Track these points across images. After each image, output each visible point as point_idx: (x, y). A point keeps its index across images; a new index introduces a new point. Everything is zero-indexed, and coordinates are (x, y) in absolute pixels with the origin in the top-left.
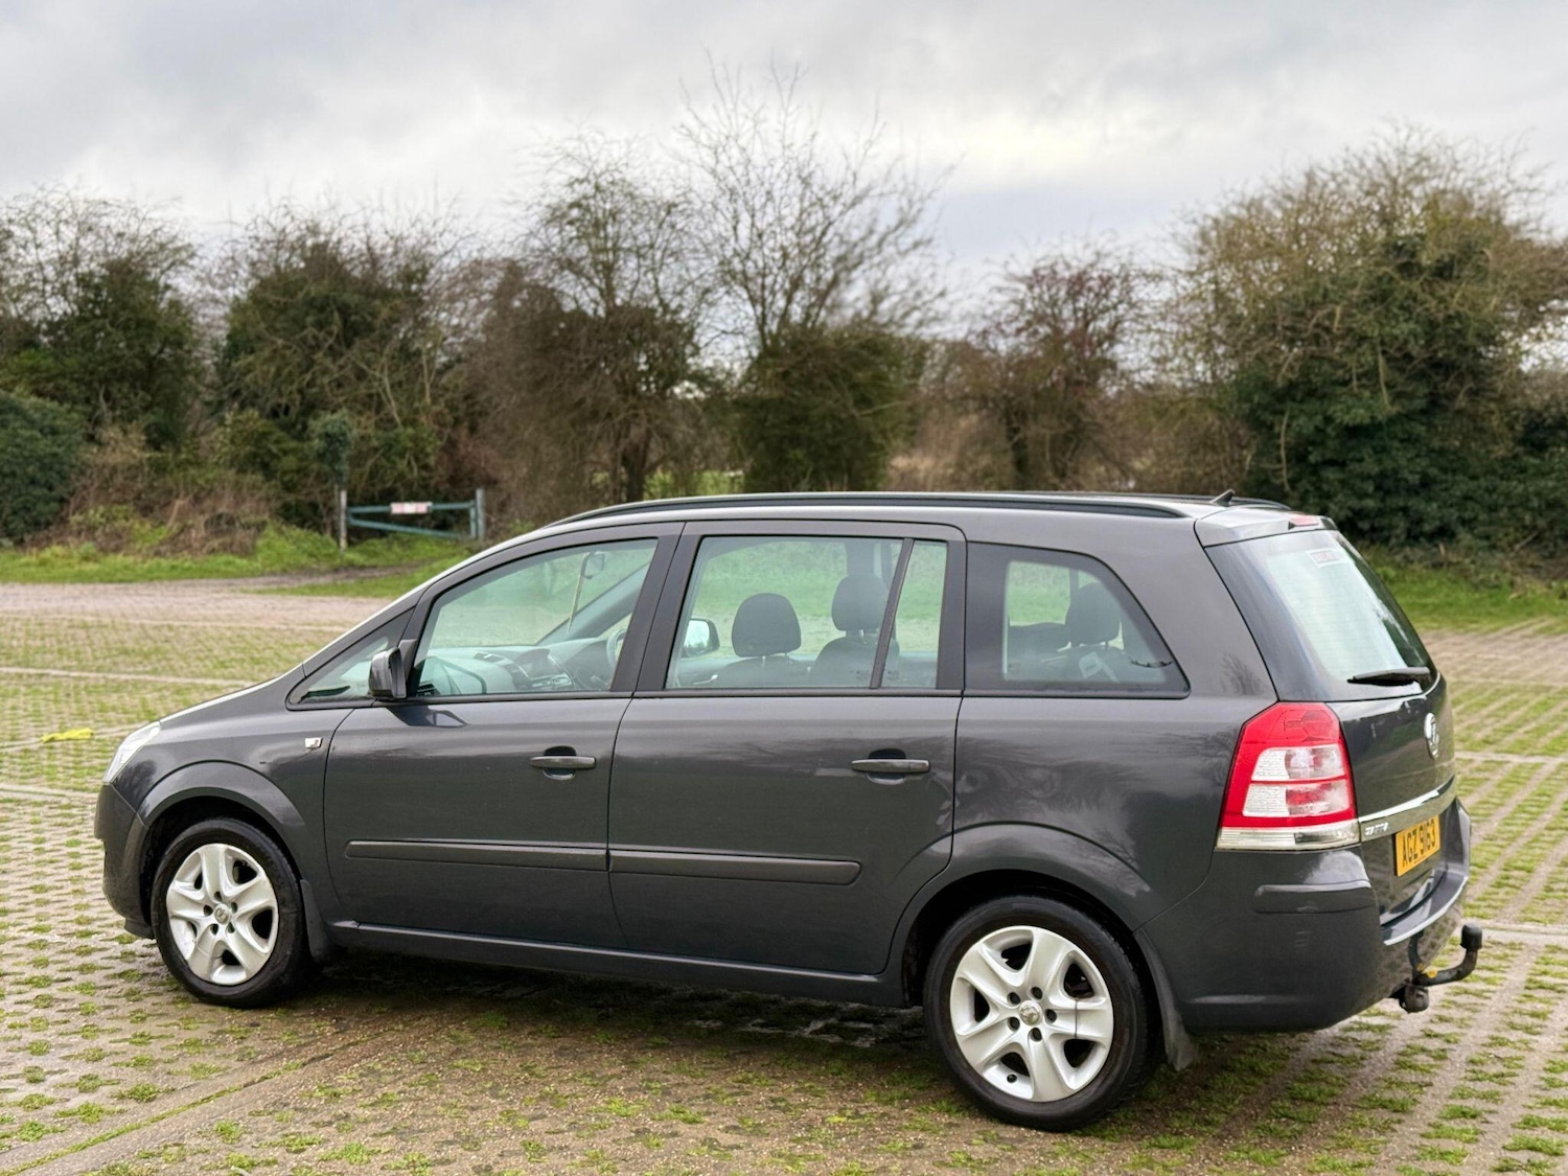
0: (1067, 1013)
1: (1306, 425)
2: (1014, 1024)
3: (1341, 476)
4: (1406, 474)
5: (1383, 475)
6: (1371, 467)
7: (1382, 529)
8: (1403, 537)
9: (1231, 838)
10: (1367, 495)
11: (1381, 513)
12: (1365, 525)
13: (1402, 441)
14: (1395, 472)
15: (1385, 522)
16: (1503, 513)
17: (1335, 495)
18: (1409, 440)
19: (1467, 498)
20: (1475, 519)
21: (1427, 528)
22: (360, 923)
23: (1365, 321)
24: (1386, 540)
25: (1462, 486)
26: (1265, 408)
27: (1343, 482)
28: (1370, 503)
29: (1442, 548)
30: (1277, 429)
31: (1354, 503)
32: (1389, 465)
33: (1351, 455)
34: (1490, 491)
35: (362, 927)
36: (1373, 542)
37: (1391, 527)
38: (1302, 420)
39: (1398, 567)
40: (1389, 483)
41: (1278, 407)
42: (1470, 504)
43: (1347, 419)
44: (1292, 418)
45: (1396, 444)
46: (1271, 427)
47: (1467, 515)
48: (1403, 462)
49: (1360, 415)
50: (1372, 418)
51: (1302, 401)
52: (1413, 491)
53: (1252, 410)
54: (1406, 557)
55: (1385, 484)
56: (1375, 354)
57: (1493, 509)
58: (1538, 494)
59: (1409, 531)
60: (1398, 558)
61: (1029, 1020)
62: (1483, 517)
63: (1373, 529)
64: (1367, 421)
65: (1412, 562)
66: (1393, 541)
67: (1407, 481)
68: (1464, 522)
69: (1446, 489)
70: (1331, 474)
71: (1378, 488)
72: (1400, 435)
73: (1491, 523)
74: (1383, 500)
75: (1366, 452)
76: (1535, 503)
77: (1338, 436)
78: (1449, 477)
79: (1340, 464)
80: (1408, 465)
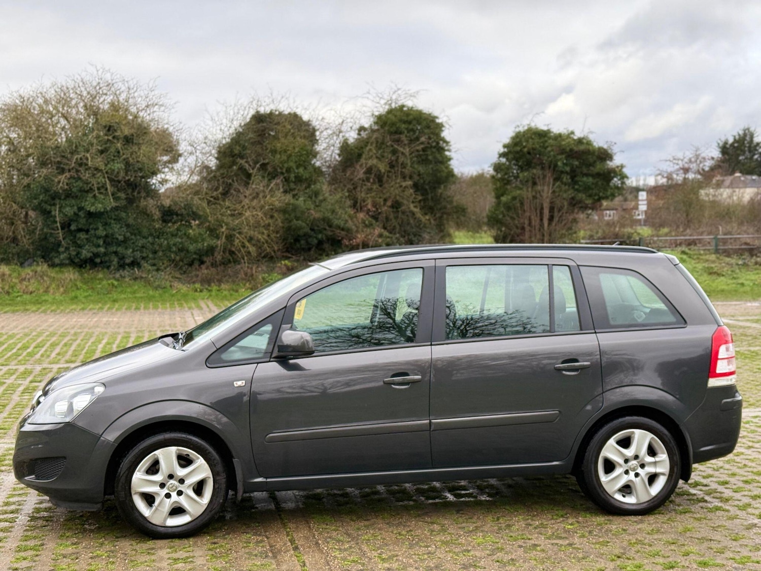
0: (650, 464)
1: (69, 211)
2: (627, 472)
3: (86, 237)
4: (117, 236)
5: (106, 236)
6: (101, 232)
7: (106, 262)
8: (116, 266)
9: (713, 382)
10: (99, 246)
11: (105, 254)
12: (98, 260)
13: (114, 220)
14: (112, 235)
15: (107, 258)
16: (160, 254)
17: (84, 245)
18: (118, 220)
19: (143, 247)
20: (148, 256)
21: (128, 261)
22: (266, 478)
23: (99, 162)
24: (108, 267)
25: (141, 242)
26: (46, 203)
27: (87, 239)
28: (102, 250)
29: (136, 269)
30: (53, 213)
31: (95, 250)
32: (111, 232)
33: (91, 227)
34: (153, 244)
35: (268, 480)
36: (103, 269)
37: (111, 262)
38: (68, 209)
39: (118, 280)
40: (109, 240)
41: (52, 202)
42: (144, 250)
43: (92, 209)
44: (60, 208)
45: (113, 222)
46: (50, 212)
47: (145, 255)
48: (116, 230)
49: (99, 207)
50: (105, 208)
51: (65, 199)
52: (119, 244)
53: (40, 204)
54: (121, 275)
55: (108, 240)
56: (104, 177)
57: (155, 252)
58: (174, 245)
59: (119, 263)
60: (117, 275)
61: (634, 470)
62: (151, 256)
63: (101, 262)
64: (102, 210)
65: (124, 277)
66: (112, 267)
67: (117, 239)
68: (143, 258)
69: (133, 243)
70: (82, 236)
71: (104, 242)
72: (114, 217)
73: (155, 259)
74: (106, 248)
75: (100, 225)
76: (174, 249)
77: (85, 217)
78: (133, 237)
79: (87, 231)
80: (118, 231)
